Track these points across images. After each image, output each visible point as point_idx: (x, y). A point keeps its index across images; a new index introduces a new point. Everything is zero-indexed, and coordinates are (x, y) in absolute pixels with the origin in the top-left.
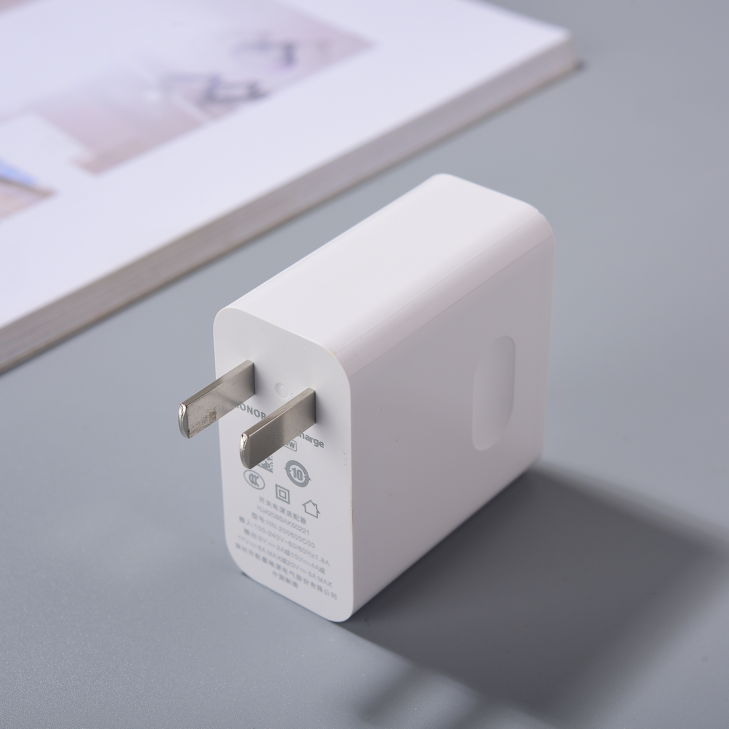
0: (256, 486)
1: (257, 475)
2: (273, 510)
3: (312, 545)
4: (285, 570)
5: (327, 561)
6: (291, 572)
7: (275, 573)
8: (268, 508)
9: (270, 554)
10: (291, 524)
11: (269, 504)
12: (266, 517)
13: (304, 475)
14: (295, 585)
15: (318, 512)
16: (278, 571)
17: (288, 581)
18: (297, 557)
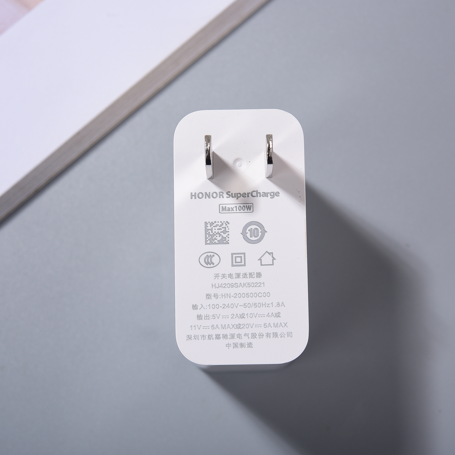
0: (212, 265)
1: (212, 254)
2: (228, 281)
3: (267, 294)
4: (239, 336)
5: (283, 303)
6: (245, 335)
7: (228, 345)
8: (224, 281)
9: (224, 327)
10: (247, 285)
11: (224, 277)
12: (220, 291)
13: (260, 230)
14: (250, 345)
15: (274, 259)
16: (231, 341)
17: (242, 345)
18: (252, 315)
